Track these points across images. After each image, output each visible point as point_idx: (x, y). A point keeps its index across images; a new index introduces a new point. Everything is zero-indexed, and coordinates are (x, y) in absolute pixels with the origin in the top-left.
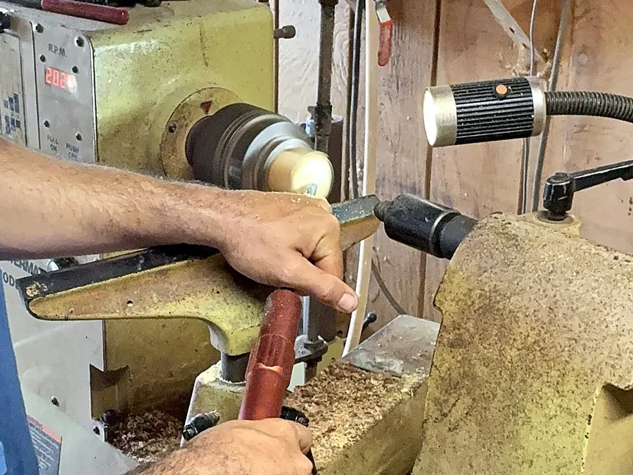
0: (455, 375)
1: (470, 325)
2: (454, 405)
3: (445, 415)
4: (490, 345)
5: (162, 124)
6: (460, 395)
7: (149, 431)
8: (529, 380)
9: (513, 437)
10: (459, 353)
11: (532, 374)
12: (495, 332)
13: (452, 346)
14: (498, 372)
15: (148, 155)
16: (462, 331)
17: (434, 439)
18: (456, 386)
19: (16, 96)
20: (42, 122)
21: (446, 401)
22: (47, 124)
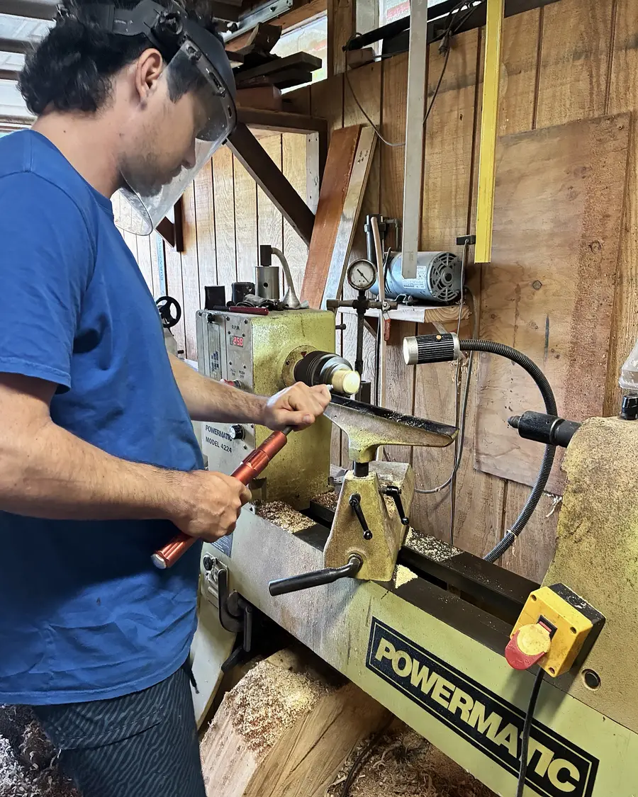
0: (578, 509)
1: (587, 479)
2: (578, 527)
3: (572, 534)
4: (602, 490)
5: (283, 361)
6: (582, 520)
7: (275, 508)
8: (632, 509)
9: (622, 543)
10: (580, 496)
11: (633, 506)
12: (605, 482)
13: (575, 492)
14: (609, 506)
15: (276, 376)
16: (581, 483)
17: (564, 548)
18: (579, 516)
19: (217, 353)
20: (228, 363)
21: (572, 525)
22: (231, 364)
